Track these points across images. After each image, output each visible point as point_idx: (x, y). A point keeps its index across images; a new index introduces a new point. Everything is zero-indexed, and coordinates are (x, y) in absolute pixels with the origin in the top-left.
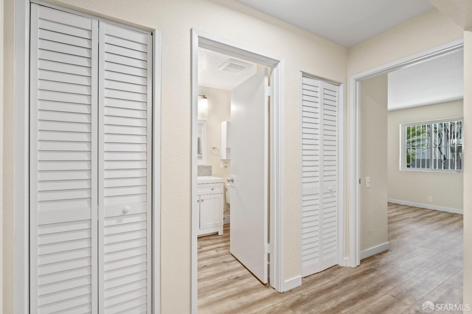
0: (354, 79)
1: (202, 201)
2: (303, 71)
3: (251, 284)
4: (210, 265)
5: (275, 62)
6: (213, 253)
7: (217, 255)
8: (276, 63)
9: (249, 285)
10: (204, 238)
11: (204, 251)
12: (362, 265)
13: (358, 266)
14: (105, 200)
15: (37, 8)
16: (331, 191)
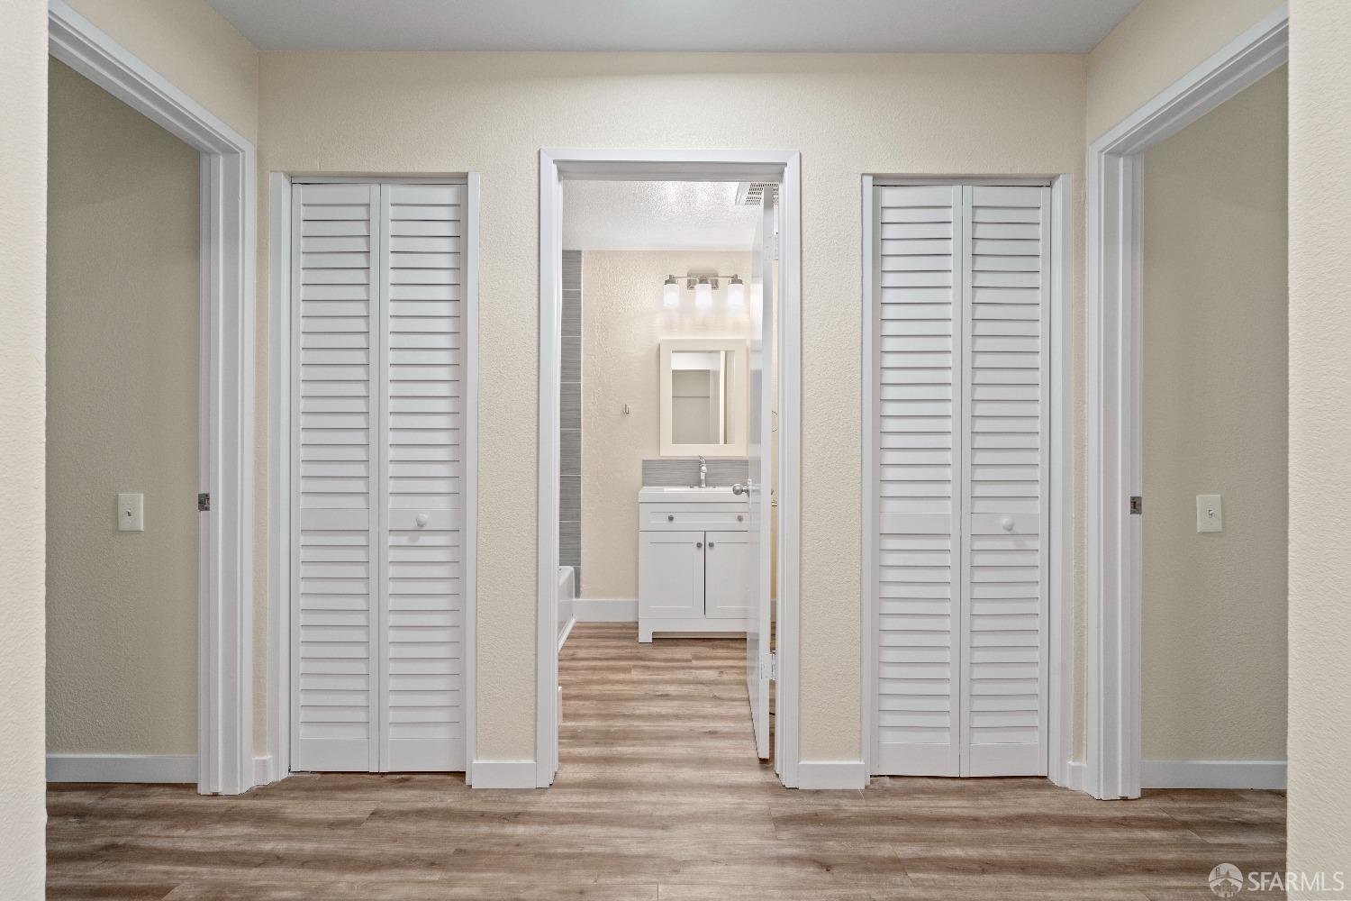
0: (1101, 152)
1: (711, 545)
2: (873, 172)
3: (732, 751)
4: (677, 696)
5: (776, 169)
6: (712, 675)
7: (717, 680)
8: (778, 170)
9: (727, 753)
10: (717, 643)
11: (691, 668)
12: (1143, 801)
13: (1124, 799)
14: (391, 499)
15: (300, 190)
16: (1012, 532)
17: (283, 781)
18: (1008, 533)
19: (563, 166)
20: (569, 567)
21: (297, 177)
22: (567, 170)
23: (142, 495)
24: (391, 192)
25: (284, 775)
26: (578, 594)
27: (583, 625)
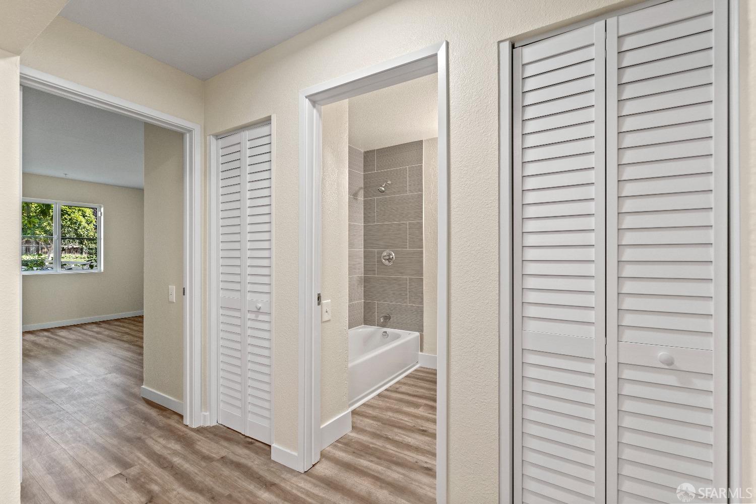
15: (220, 141)
16: (671, 367)
17: (213, 427)
18: (667, 367)
19: (312, 98)
20: (417, 333)
21: (219, 135)
22: (314, 100)
23: (174, 287)
24: (247, 134)
25: (214, 424)
26: (422, 350)
27: (425, 370)
